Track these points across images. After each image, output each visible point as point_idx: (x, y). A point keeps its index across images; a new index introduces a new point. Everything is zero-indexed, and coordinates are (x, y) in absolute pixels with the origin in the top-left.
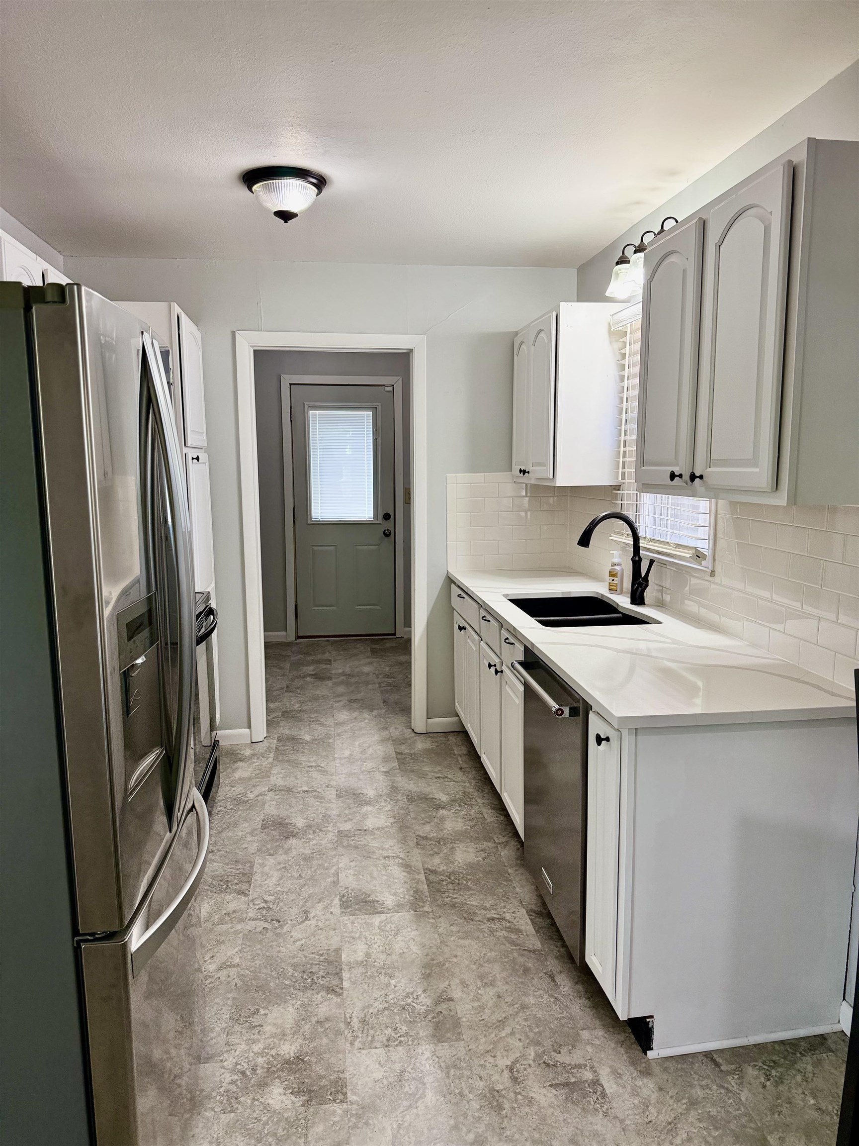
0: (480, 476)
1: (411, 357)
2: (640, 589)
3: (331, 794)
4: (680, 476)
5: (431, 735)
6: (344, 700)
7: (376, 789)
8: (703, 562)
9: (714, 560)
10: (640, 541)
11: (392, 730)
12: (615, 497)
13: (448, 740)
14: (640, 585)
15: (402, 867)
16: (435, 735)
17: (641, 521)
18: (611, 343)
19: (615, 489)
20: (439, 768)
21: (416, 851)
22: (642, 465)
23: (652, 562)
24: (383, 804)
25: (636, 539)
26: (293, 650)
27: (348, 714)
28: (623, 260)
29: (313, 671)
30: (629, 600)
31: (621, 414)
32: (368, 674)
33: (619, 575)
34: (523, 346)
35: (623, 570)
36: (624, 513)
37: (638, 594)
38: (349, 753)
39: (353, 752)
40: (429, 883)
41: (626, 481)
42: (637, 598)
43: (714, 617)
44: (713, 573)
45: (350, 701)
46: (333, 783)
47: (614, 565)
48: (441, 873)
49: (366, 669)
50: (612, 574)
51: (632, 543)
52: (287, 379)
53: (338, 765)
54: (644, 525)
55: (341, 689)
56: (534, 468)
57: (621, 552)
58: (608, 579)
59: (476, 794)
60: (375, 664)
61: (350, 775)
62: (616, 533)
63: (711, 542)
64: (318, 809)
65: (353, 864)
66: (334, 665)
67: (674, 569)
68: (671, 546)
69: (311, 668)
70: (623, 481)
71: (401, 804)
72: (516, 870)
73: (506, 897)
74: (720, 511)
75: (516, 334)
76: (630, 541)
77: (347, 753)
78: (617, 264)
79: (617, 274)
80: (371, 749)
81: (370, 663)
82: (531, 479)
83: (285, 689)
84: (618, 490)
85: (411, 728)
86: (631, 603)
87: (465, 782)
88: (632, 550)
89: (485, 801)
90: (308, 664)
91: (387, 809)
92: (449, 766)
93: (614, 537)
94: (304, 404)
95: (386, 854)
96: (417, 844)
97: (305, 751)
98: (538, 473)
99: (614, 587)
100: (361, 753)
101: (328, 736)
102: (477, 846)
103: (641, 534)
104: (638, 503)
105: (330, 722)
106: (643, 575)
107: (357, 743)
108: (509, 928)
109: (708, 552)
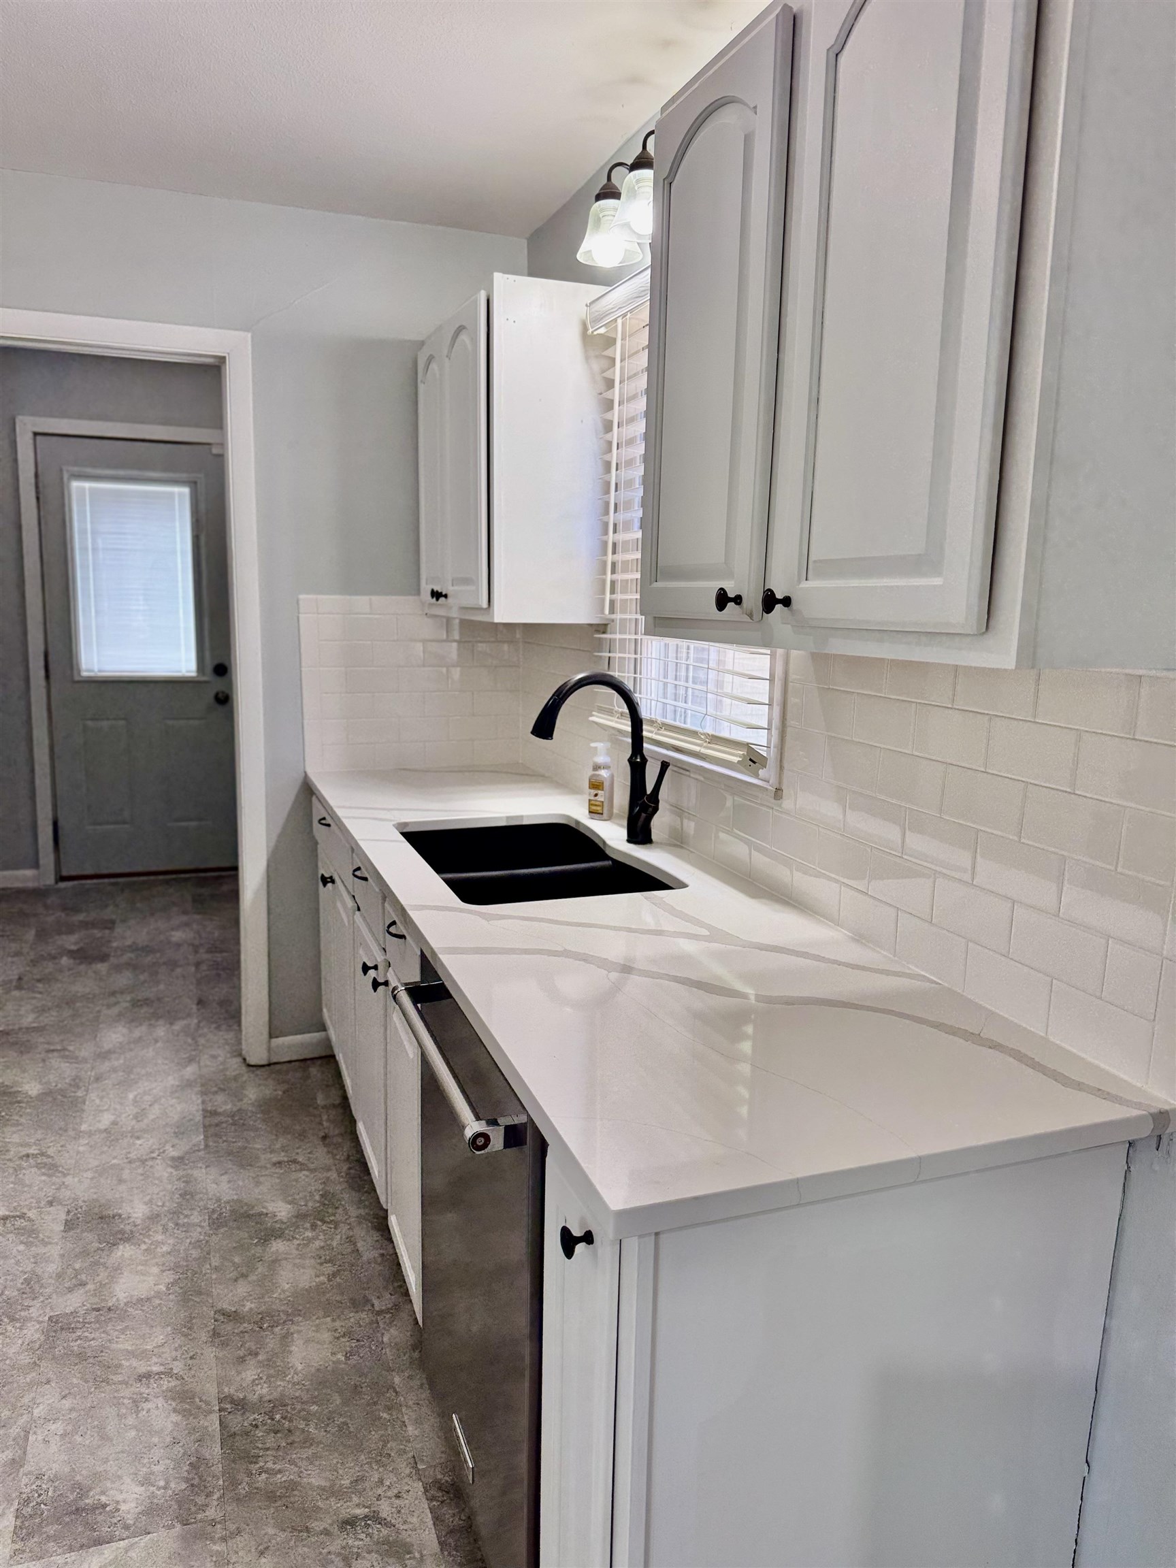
0: (361, 602)
1: (223, 370)
2: (644, 815)
3: (53, 1223)
4: (738, 600)
5: (278, 1067)
6: (125, 1001)
7: (151, 1201)
8: (761, 772)
9: (781, 768)
10: (644, 727)
11: (205, 1059)
12: (599, 645)
13: (308, 1077)
14: (644, 808)
15: (174, 1399)
16: (285, 1067)
17: (644, 689)
18: (587, 358)
19: (598, 631)
20: (282, 1141)
21: (210, 1353)
22: (653, 579)
23: (665, 766)
24: (160, 1237)
25: (637, 723)
26: (49, 901)
27: (125, 1031)
28: (610, 193)
29: (76, 944)
30: (623, 833)
31: (607, 492)
32: (178, 945)
33: (606, 785)
34: (434, 366)
35: (612, 776)
36: (616, 674)
37: (640, 823)
38: (112, 1118)
39: (119, 1116)
40: (228, 1436)
41: (618, 616)
42: (639, 833)
43: (782, 874)
44: (778, 793)
45: (136, 1004)
46: (65, 1194)
47: (597, 767)
48: (254, 1408)
49: (177, 936)
50: (596, 785)
51: (629, 729)
52: (26, 425)
53: (81, 1149)
54: (649, 697)
55: (123, 979)
56: (456, 588)
57: (609, 744)
58: (588, 794)
59: (346, 1196)
60: (195, 926)
61: (102, 1171)
62: (601, 710)
63: (775, 732)
64: (18, 1263)
65: (67, 1403)
66: (119, 930)
67: (702, 779)
68: (700, 739)
69: (73, 938)
70: (613, 616)
71: (196, 1234)
72: (410, 1377)
73: (381, 1458)
74: (792, 677)
75: (422, 343)
76: (626, 725)
77: (106, 1119)
78: (599, 197)
79: (598, 221)
80: (156, 1106)
81: (187, 925)
82: (451, 608)
83: (14, 983)
84: (604, 633)
85: (240, 1055)
86: (629, 841)
87: (329, 1170)
88: (630, 740)
89: (362, 1212)
90: (70, 930)
91: (165, 1248)
92: (302, 1135)
93: (597, 718)
94: (61, 470)
95: (143, 1369)
96: (215, 1334)
97: (23, 1120)
98: (462, 597)
99: (599, 808)
100: (136, 1117)
101: (76, 1083)
102: (338, 1324)
103: (644, 713)
104: (638, 656)
105: (86, 1051)
106: (649, 790)
107: (131, 1096)
108: (386, 1542)
109: (768, 752)
